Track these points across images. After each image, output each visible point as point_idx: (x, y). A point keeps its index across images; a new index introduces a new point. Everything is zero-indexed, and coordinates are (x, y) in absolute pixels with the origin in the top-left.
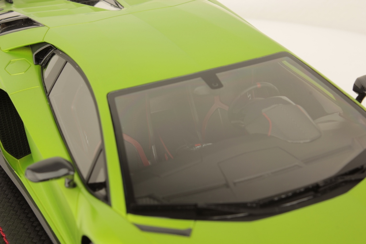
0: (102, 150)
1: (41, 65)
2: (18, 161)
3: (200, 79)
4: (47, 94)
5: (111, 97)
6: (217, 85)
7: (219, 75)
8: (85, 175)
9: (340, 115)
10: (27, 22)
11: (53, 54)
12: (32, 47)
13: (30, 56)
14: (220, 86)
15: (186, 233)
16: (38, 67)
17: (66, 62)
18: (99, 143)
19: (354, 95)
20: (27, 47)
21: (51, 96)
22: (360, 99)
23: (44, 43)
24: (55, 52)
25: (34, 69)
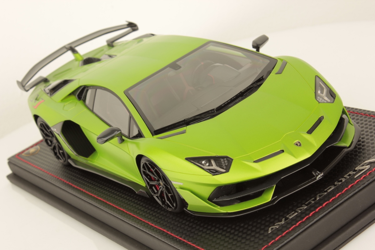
0: (131, 117)
1: (83, 100)
2: (88, 159)
3: (168, 68)
4: (92, 111)
5: (126, 93)
6: (178, 68)
7: (178, 63)
8: (127, 134)
9: (251, 63)
10: (65, 82)
11: (87, 91)
12: (73, 93)
13: (74, 98)
14: (180, 67)
15: (184, 132)
16: (81, 101)
17: (96, 90)
18: (128, 114)
19: (255, 50)
20: (70, 94)
21: (94, 110)
22: (258, 50)
23: (80, 87)
24: (88, 89)
25: (80, 104)
